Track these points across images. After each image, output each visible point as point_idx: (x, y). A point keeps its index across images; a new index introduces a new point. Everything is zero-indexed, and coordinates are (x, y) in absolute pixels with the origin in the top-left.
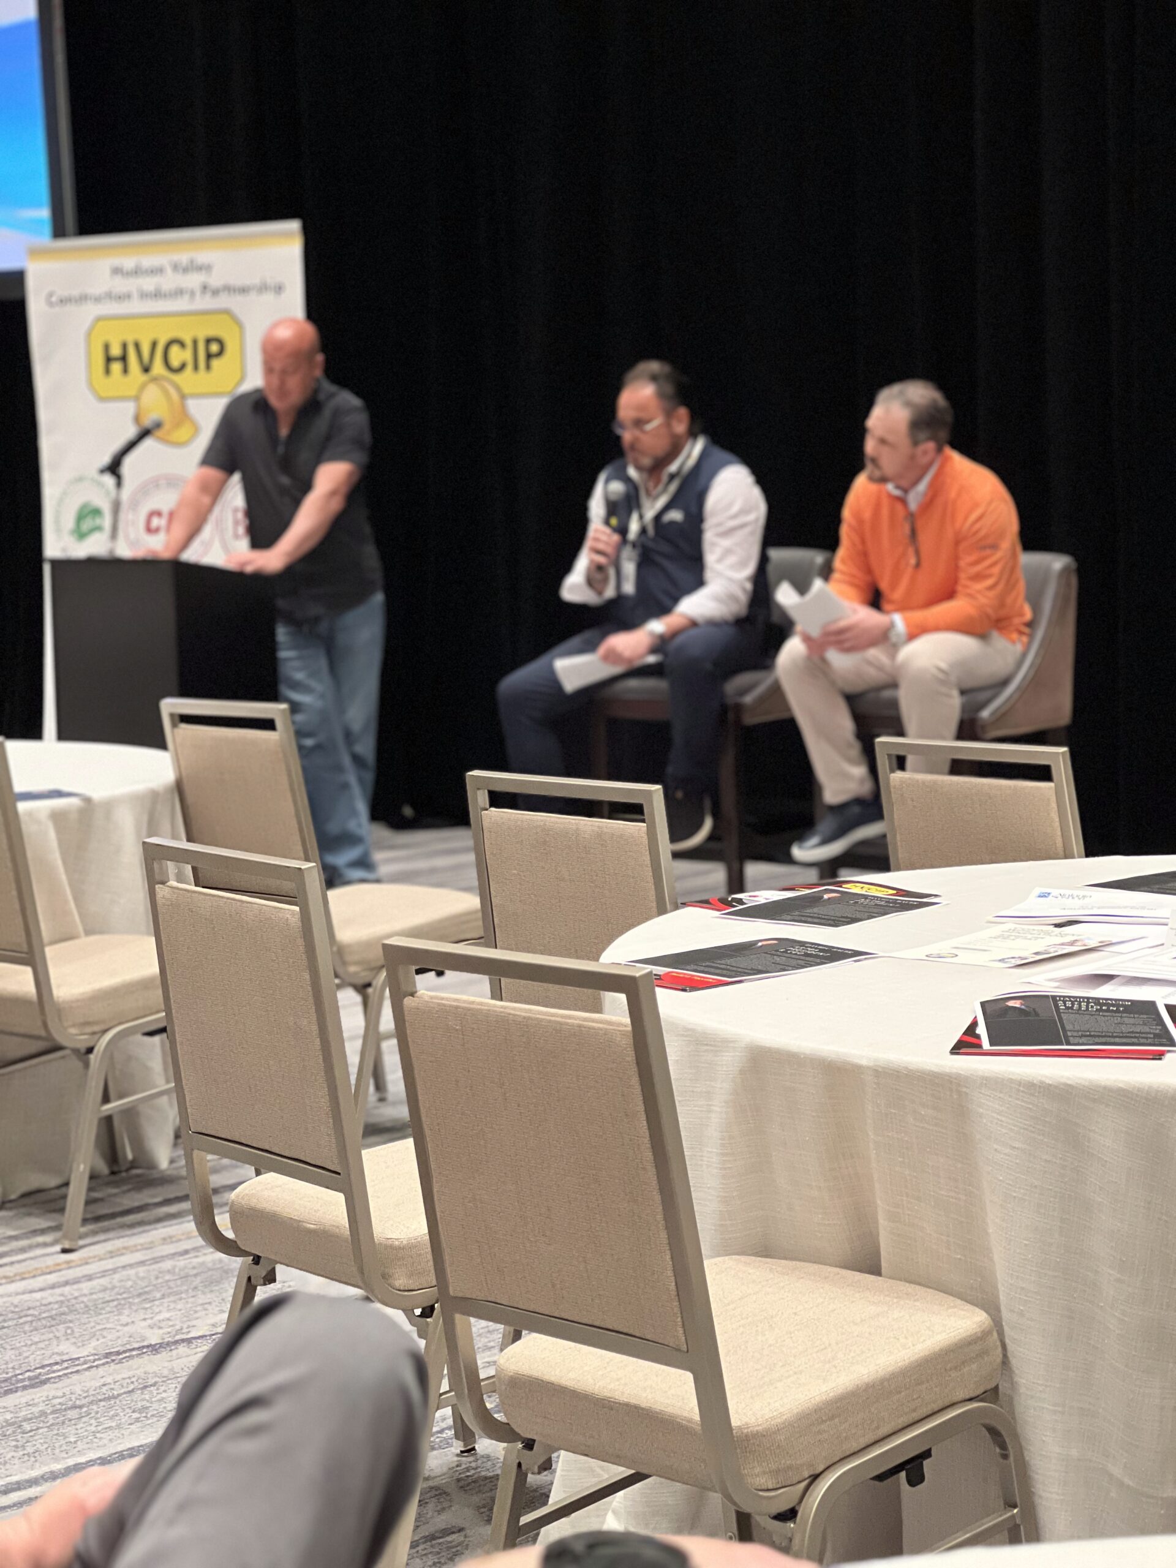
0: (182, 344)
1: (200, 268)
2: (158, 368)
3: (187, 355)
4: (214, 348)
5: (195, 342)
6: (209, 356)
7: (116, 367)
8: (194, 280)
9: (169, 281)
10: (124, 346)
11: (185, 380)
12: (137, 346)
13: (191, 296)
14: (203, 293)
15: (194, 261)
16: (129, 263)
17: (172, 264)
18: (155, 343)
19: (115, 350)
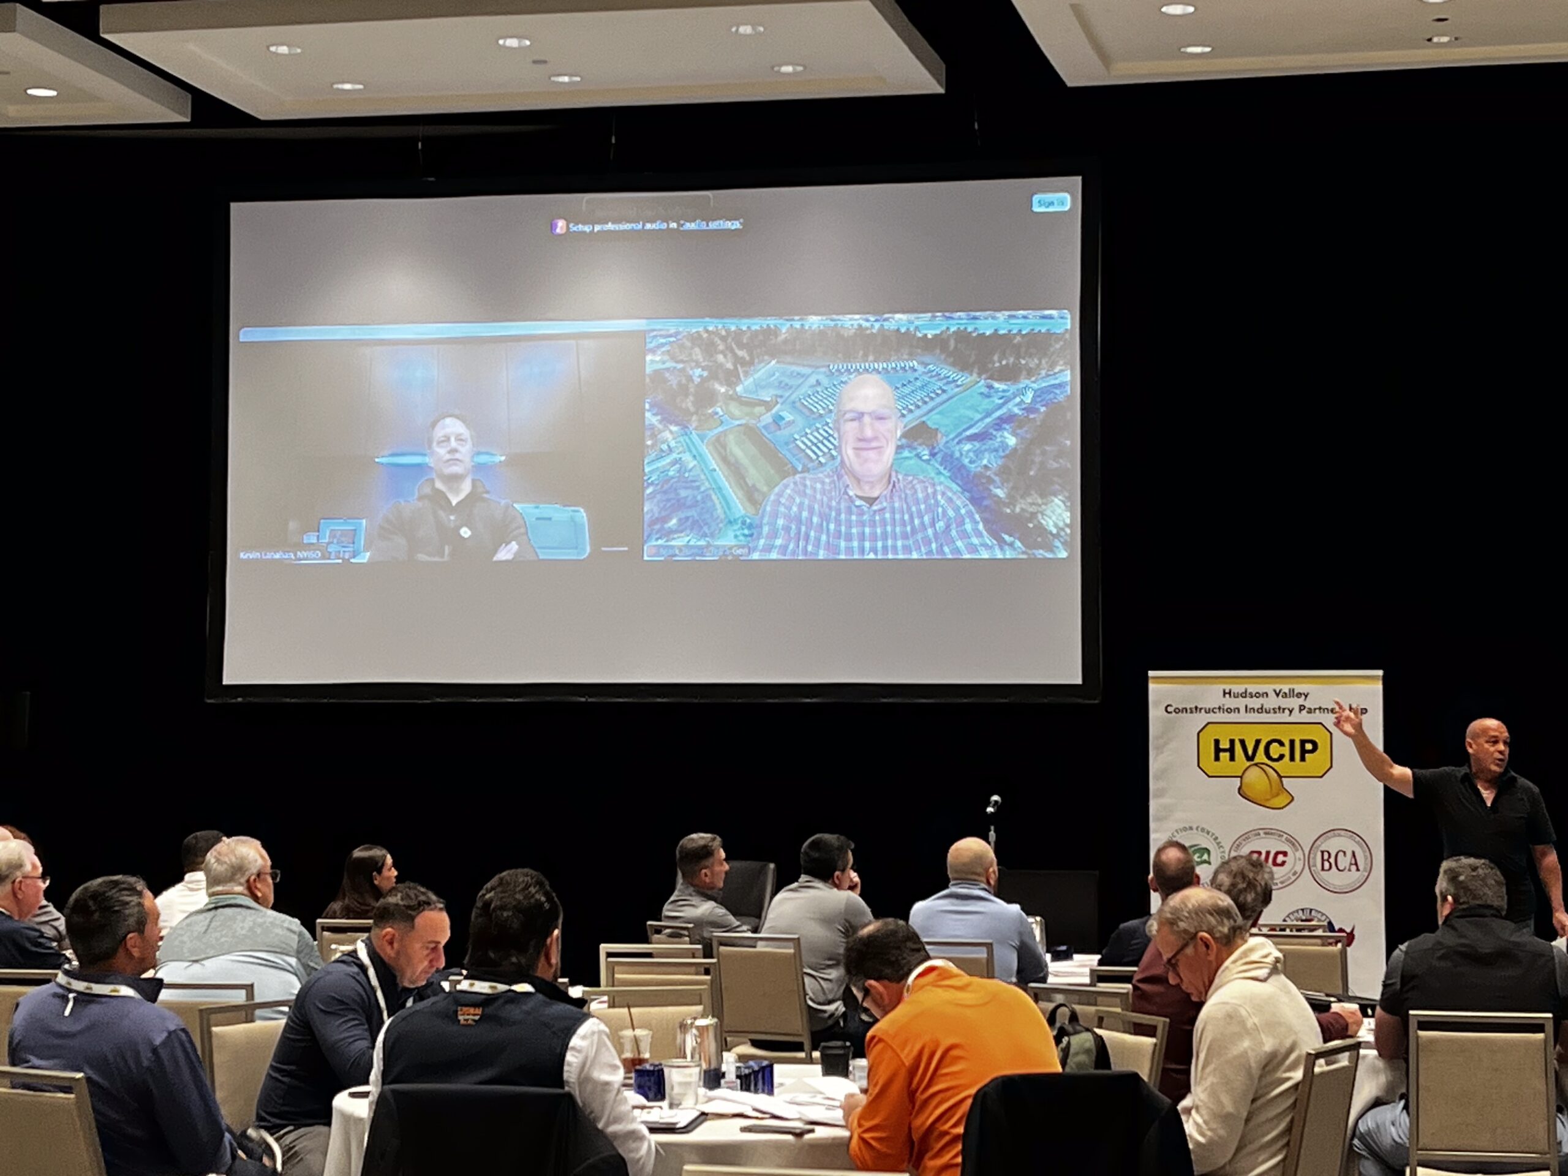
0: (1281, 744)
1: (1299, 695)
2: (1260, 757)
3: (1286, 751)
4: (1309, 746)
5: (1292, 742)
6: (1304, 752)
7: (1226, 756)
8: (1294, 702)
9: (1272, 702)
10: (1232, 742)
11: (1282, 766)
12: (1242, 742)
13: (1291, 712)
14: (1301, 710)
15: (1293, 690)
16: (1238, 688)
17: (1275, 691)
18: (1258, 742)
19: (1224, 744)
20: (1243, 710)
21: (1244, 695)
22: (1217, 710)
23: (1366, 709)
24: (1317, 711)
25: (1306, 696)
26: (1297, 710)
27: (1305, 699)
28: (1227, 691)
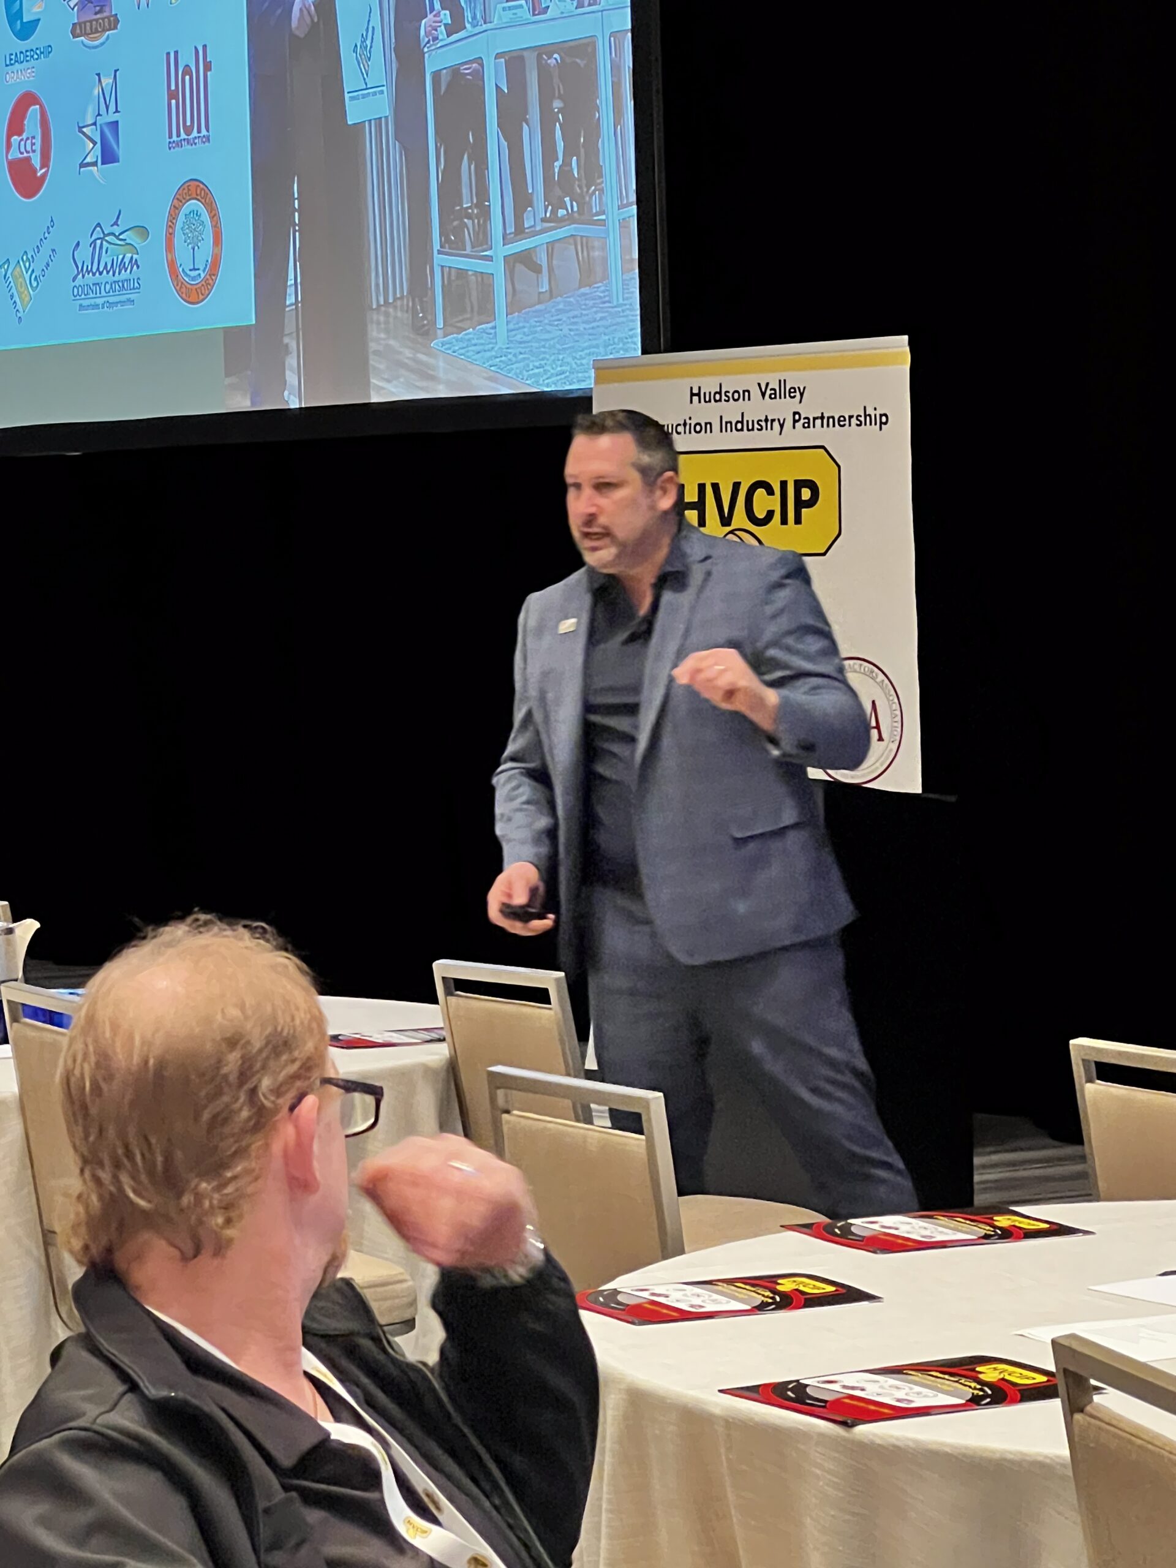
0: (770, 492)
1: (793, 392)
2: (740, 519)
3: (775, 503)
4: (806, 494)
5: (784, 484)
6: (800, 504)
8: (786, 407)
9: (756, 409)
10: (702, 488)
11: (771, 535)
12: (716, 487)
13: (782, 426)
14: (795, 421)
15: (785, 381)
16: (709, 386)
17: (759, 385)
18: (736, 486)
19: (691, 496)
20: (716, 426)
21: (719, 396)
22: (681, 429)
23: (886, 415)
24: (818, 422)
25: (802, 395)
26: (789, 423)
27: (801, 402)
28: (695, 391)
